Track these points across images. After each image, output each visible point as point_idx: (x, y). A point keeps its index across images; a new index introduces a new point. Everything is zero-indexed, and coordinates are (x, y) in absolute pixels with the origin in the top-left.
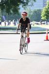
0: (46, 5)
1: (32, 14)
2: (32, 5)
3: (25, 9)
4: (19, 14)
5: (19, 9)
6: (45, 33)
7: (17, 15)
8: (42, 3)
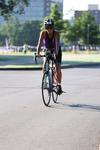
0: (50, 12)
1: (21, 29)
3: (6, 19)
8: (42, 9)
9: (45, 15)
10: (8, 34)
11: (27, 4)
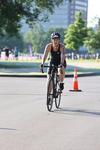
4: (19, 38)
5: (20, 26)
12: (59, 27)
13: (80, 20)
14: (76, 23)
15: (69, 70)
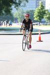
0: (39, 5)
2: (25, 6)
3: (17, 9)
4: (11, 15)
5: (11, 9)
6: (38, 34)
7: (9, 16)
8: (35, 4)
9: (36, 7)
10: (18, 17)
11: (27, 2)
12: (31, 9)
13: (42, 6)
14: (40, 7)
15: (37, 31)
